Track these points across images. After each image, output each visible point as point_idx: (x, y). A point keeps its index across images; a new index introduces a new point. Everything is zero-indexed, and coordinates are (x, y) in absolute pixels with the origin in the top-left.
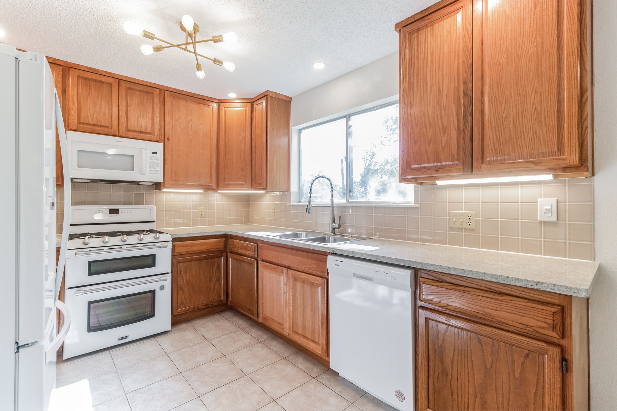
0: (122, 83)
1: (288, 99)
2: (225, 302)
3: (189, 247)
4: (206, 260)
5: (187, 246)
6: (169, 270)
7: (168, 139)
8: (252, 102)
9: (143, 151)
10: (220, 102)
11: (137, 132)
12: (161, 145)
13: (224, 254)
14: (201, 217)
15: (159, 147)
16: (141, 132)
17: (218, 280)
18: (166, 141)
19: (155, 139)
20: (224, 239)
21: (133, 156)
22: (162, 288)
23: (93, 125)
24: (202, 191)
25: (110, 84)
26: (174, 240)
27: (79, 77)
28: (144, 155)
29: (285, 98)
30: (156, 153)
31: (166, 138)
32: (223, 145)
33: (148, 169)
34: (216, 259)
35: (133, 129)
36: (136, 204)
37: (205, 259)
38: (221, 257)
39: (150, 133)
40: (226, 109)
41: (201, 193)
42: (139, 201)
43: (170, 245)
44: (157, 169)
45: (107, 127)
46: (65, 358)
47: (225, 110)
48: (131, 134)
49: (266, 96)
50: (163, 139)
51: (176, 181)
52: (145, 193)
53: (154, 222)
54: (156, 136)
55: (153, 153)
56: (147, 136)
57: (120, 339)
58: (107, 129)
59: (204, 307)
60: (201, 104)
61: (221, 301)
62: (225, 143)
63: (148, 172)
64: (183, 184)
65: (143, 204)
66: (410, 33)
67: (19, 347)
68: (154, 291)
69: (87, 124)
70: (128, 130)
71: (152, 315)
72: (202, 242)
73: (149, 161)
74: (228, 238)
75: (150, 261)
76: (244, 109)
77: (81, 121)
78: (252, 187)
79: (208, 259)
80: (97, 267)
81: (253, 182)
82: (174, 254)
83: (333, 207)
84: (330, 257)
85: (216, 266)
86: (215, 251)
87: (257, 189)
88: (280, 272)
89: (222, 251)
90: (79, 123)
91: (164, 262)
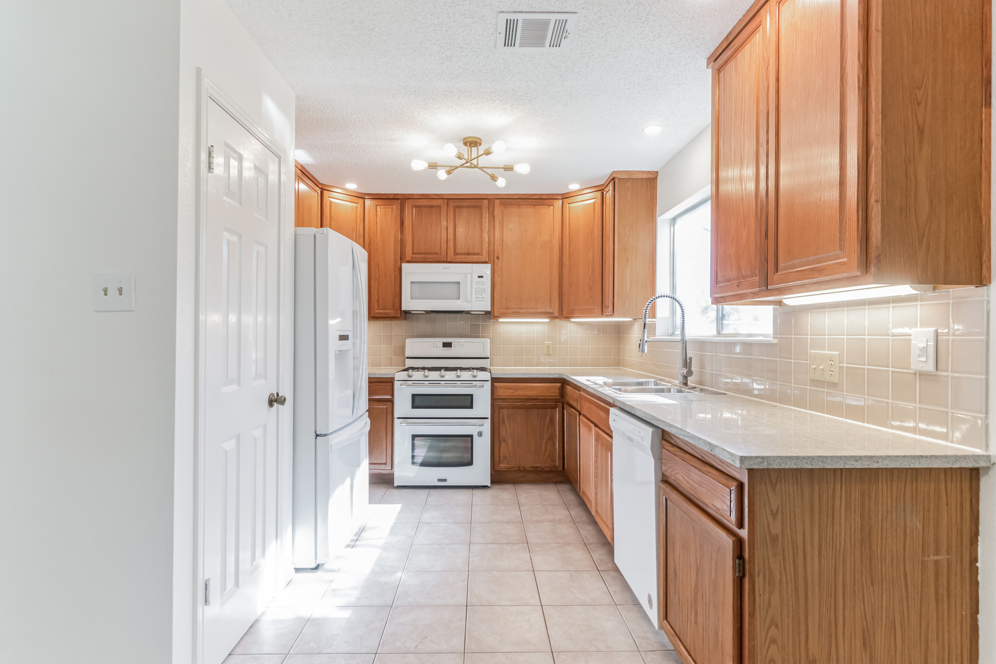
0: (451, 202)
1: (651, 176)
2: (560, 469)
3: (513, 391)
4: (536, 410)
5: (510, 388)
6: (489, 416)
7: (498, 258)
8: (601, 189)
9: (469, 275)
10: (565, 197)
11: (465, 254)
12: (489, 266)
13: (560, 405)
14: (548, 355)
15: (486, 269)
16: (468, 254)
17: (552, 438)
18: (496, 260)
19: (484, 260)
20: (559, 385)
21: (459, 283)
22: (480, 434)
23: (425, 253)
24: (548, 320)
25: (439, 207)
26: (494, 380)
27: (413, 206)
28: (469, 281)
29: (645, 176)
30: (482, 277)
31: (496, 256)
32: (567, 255)
33: (474, 296)
34: (549, 410)
35: (461, 252)
36: (471, 337)
37: (534, 408)
38: (555, 408)
39: (478, 254)
40: (571, 205)
41: (548, 322)
42: (474, 333)
43: (488, 385)
44: (484, 295)
45: (437, 254)
46: (396, 485)
47: (569, 207)
48: (459, 258)
49: (613, 179)
50: (492, 259)
51: (507, 308)
52: (481, 323)
53: (488, 358)
54: (484, 257)
55: (479, 277)
56: (475, 258)
57: (439, 480)
58: (436, 256)
59: (532, 469)
60: (539, 205)
61: (555, 467)
62: (569, 253)
63: (474, 299)
64: (516, 313)
65: (478, 337)
66: (719, 70)
67: (317, 435)
68: (471, 436)
69: (420, 254)
70: (456, 254)
71: (470, 463)
72: (531, 387)
73: (474, 286)
74: (563, 382)
75: (466, 401)
76: (593, 201)
77: (415, 251)
78: (602, 313)
79: (538, 408)
80: (418, 401)
81: (604, 306)
82: (495, 397)
83: (684, 343)
84: (612, 410)
85: (548, 420)
86: (545, 400)
87: (607, 316)
88: (590, 429)
89: (556, 401)
90: (413, 253)
91: (483, 405)
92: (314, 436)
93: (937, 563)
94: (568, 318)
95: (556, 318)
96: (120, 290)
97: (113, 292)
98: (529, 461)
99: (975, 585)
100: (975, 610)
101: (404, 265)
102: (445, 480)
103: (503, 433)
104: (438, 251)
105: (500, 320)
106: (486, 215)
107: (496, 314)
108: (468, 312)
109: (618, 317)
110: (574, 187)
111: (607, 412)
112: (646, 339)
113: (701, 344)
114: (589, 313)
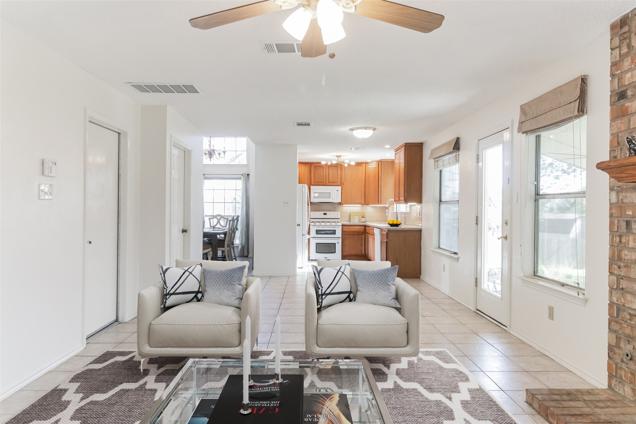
1: (393, 161)
2: (364, 255)
4: (356, 235)
5: (348, 228)
6: (341, 237)
7: (343, 184)
8: (377, 163)
9: (334, 190)
10: (366, 163)
11: (332, 183)
12: (340, 187)
13: (364, 234)
16: (333, 183)
17: (361, 245)
18: (343, 185)
20: (364, 227)
21: (330, 193)
22: (338, 243)
23: (318, 182)
24: (360, 205)
25: (323, 167)
26: (343, 225)
27: (314, 166)
28: (334, 192)
29: (391, 161)
30: (338, 191)
31: (343, 183)
32: (367, 184)
33: (335, 197)
34: (361, 235)
36: (333, 211)
37: (355, 235)
38: (363, 235)
39: (337, 183)
40: (369, 166)
42: (334, 210)
43: (340, 227)
44: (339, 197)
45: (322, 182)
47: (368, 167)
48: (330, 184)
49: (381, 161)
50: (341, 184)
51: (346, 201)
53: (339, 219)
54: (338, 184)
55: (337, 191)
56: (335, 184)
57: (325, 258)
58: (322, 183)
59: (355, 255)
60: (357, 166)
61: (363, 254)
62: (368, 182)
63: (335, 198)
64: (349, 203)
65: (336, 211)
66: (395, 154)
67: (303, 235)
68: (335, 244)
69: (316, 182)
70: (329, 182)
71: (335, 252)
72: (354, 228)
73: (335, 194)
74: (365, 226)
75: (334, 232)
76: (376, 166)
77: (315, 182)
78: (378, 204)
79: (357, 235)
80: (318, 232)
81: (378, 202)
82: (343, 231)
83: (397, 213)
84: (375, 228)
85: (360, 239)
86: (360, 232)
87: (380, 204)
88: (371, 236)
89: (363, 232)
90: (314, 182)
91: (339, 233)
92: (302, 235)
93: (415, 244)
94: (368, 205)
95: (363, 205)
96: (287, 203)
97: (286, 203)
98: (354, 252)
99: (421, 247)
100: (421, 251)
101: (311, 187)
102: (327, 258)
103: (345, 243)
104: (323, 181)
105: (343, 205)
106: (339, 169)
107: (342, 203)
108: (333, 203)
109: (383, 204)
110: (369, 161)
111: (373, 230)
112: (387, 212)
113: (401, 213)
114: (374, 203)
